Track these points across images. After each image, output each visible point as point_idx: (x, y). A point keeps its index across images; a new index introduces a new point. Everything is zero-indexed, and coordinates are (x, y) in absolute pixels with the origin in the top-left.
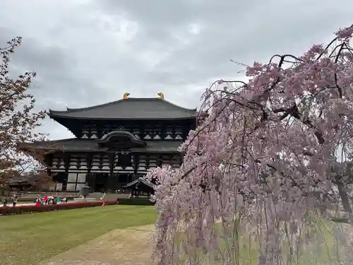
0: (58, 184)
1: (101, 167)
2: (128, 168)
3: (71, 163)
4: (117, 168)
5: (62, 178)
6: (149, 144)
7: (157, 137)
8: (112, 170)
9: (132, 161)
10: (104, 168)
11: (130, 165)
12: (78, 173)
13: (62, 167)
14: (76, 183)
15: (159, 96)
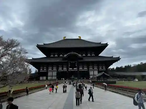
0: (44, 77)
1: (63, 69)
2: (74, 69)
3: (49, 68)
4: (70, 69)
5: (45, 74)
6: (84, 58)
7: (84, 55)
8: (68, 70)
9: (76, 65)
10: (64, 69)
11: (75, 67)
12: (52, 72)
13: (45, 69)
14: (52, 76)
15: (79, 38)
